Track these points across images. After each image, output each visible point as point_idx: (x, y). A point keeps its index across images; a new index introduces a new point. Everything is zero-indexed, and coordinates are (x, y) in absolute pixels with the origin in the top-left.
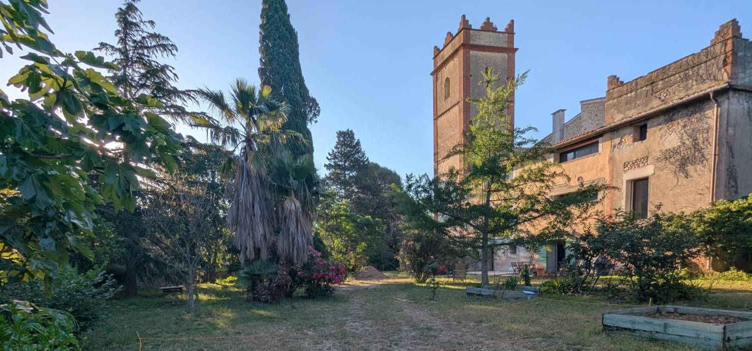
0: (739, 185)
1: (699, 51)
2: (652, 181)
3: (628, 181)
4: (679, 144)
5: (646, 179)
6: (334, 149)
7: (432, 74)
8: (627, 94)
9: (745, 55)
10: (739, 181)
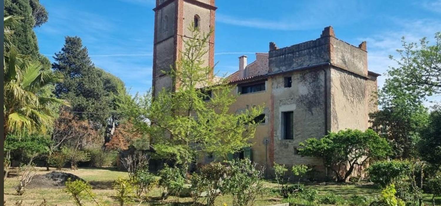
0: (339, 123)
1: (315, 40)
2: (295, 114)
3: (282, 112)
4: (308, 93)
5: (292, 112)
6: (61, 51)
7: (155, 10)
8: (280, 56)
9: (337, 47)
10: (338, 121)
